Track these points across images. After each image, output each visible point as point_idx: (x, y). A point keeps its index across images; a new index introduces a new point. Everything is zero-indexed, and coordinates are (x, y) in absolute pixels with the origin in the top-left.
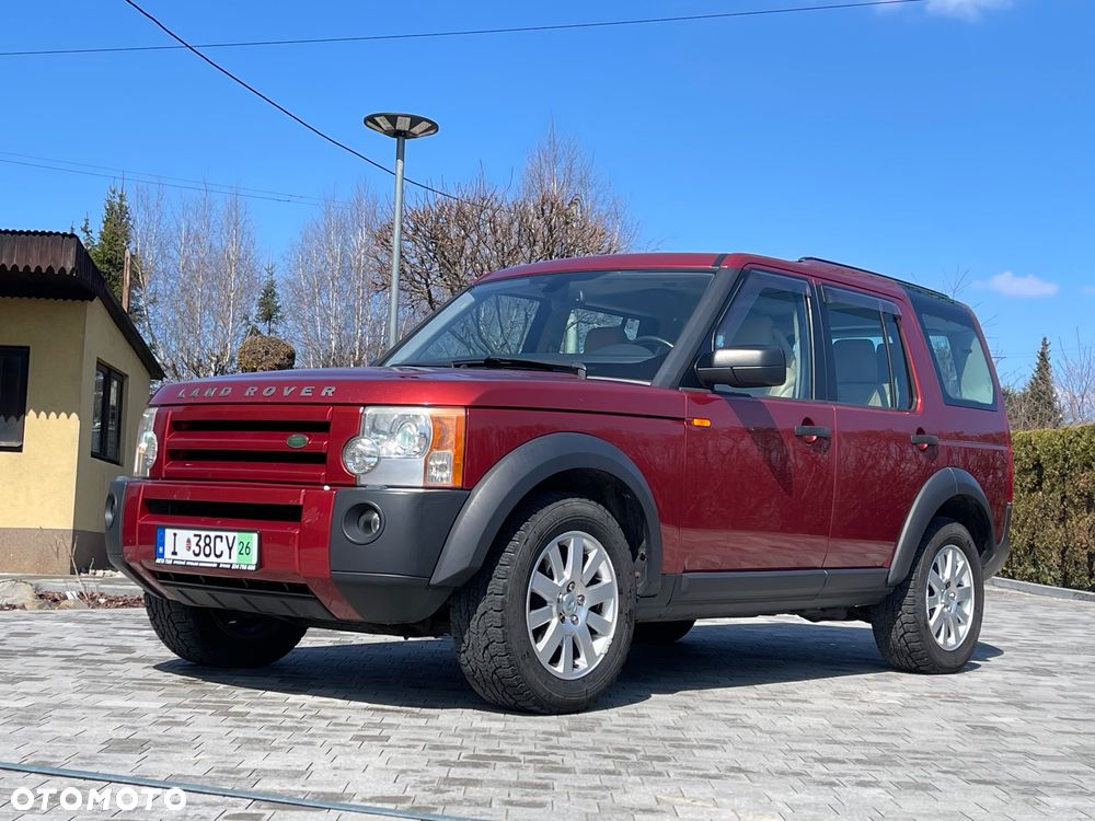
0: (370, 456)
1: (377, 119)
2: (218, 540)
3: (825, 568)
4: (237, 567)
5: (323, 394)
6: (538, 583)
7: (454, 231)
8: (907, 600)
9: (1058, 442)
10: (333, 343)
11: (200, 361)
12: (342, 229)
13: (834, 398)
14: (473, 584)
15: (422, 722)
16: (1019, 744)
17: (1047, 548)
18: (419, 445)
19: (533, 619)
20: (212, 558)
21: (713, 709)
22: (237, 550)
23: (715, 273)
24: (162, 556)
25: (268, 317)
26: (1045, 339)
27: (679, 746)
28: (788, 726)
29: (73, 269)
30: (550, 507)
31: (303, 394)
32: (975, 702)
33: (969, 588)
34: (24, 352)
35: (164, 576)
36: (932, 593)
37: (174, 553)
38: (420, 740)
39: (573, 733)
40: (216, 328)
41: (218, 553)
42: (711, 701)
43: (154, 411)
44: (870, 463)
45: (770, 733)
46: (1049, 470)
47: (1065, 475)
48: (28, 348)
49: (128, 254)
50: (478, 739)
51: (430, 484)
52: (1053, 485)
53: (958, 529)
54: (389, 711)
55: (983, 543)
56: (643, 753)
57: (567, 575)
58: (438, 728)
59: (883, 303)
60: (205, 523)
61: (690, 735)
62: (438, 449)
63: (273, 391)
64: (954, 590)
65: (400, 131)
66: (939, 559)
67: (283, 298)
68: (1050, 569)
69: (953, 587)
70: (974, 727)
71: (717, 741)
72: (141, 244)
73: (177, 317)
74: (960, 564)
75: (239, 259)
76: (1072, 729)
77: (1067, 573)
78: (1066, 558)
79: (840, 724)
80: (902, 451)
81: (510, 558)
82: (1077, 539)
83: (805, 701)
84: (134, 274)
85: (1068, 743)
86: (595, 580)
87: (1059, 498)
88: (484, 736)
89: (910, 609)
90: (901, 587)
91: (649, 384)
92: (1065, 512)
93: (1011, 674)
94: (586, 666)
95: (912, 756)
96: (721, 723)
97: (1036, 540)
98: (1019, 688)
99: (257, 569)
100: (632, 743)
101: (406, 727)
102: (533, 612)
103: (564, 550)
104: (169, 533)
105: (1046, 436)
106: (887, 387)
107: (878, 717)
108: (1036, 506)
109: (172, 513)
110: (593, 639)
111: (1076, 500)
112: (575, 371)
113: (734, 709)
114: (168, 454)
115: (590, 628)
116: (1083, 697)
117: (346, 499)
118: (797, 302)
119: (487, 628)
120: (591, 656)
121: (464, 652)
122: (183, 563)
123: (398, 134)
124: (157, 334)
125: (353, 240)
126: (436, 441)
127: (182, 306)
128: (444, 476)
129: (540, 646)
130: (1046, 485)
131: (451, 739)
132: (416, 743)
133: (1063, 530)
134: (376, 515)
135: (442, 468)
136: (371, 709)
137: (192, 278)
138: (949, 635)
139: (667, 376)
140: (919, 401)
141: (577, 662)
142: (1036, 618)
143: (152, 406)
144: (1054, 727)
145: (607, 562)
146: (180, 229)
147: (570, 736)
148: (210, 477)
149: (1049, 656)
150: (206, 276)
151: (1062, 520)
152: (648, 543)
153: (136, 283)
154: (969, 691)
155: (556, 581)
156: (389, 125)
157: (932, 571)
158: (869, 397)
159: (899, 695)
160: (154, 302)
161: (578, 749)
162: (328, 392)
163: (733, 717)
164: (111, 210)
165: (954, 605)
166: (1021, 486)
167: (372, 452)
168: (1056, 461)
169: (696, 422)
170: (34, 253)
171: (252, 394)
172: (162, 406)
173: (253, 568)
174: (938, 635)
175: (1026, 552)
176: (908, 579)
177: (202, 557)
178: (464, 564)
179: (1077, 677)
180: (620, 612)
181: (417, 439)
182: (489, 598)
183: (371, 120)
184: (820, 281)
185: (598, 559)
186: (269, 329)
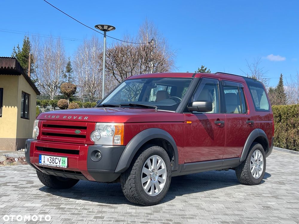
0: (98, 136)
1: (98, 26)
2: (56, 159)
3: (223, 159)
4: (62, 167)
5: (85, 119)
6: (145, 170)
7: (120, 55)
8: (245, 166)
9: (285, 109)
10: (87, 78)
11: (50, 83)
12: (89, 47)
13: (225, 112)
14: (127, 172)
15: (113, 210)
16: (277, 213)
17: (282, 138)
18: (111, 133)
19: (143, 180)
20: (55, 164)
21: (192, 202)
22: (61, 162)
23: (193, 79)
24: (41, 162)
25: (69, 71)
26: (281, 74)
27: (184, 218)
28: (213, 208)
29: (15, 67)
30: (148, 149)
31: (79, 118)
32: (264, 196)
33: (262, 161)
34: (2, 90)
35: (41, 167)
36: (252, 163)
37: (44, 162)
38: (112, 218)
39: (154, 213)
40: (54, 74)
41: (56, 163)
42: (192, 198)
43: (38, 121)
44: (234, 126)
45: (209, 211)
46: (283, 117)
47: (288, 118)
48: (3, 88)
49: (30, 54)
50: (128, 217)
51: (115, 144)
52: (284, 121)
53: (259, 145)
54: (104, 206)
55: (266, 148)
56: (173, 221)
57: (153, 167)
58: (117, 213)
59: (239, 84)
60: (53, 154)
61: (187, 213)
62: (117, 135)
63: (71, 117)
64: (258, 162)
65: (105, 29)
66: (254, 154)
67: (73, 66)
68: (283, 144)
69: (258, 161)
70: (264, 207)
71: (194, 215)
72: (33, 51)
73: (44, 71)
74: (260, 155)
75: (61, 56)
76: (290, 207)
77: (288, 145)
78: (288, 141)
79: (227, 207)
80: (243, 122)
81: (137, 164)
82: (290, 136)
83: (218, 198)
84: (32, 60)
85: (290, 213)
86: (160, 168)
87: (286, 124)
88: (130, 215)
89: (246, 168)
90: (244, 162)
91: (174, 112)
92: (287, 128)
93: (273, 185)
94: (158, 192)
95: (247, 219)
96: (195, 208)
97: (279, 136)
98: (275, 190)
99: (67, 168)
100: (171, 217)
101: (109, 213)
102: (143, 178)
103: (151, 161)
104: (43, 156)
105: (282, 107)
106: (240, 106)
107: (238, 203)
108: (279, 127)
109: (43, 151)
110: (160, 184)
111: (290, 125)
112: (154, 108)
113: (199, 202)
114: (42, 133)
115: (159, 181)
116: (293, 193)
117: (91, 149)
118: (215, 86)
119: (130, 184)
120: (159, 189)
121: (124, 190)
122: (47, 165)
123: (105, 31)
124: (38, 76)
125: (92, 50)
126: (116, 133)
127: (45, 68)
128: (119, 142)
129: (145, 188)
130: (282, 121)
131: (121, 217)
132: (111, 219)
133: (287, 133)
134: (100, 153)
135: (118, 140)
136: (99, 205)
137: (48, 60)
138: (257, 174)
139: (179, 110)
140: (249, 111)
141: (155, 191)
142: (280, 162)
143: (37, 119)
144: (285, 206)
145: (164, 163)
146: (44, 47)
147: (153, 215)
148: (54, 140)
149: (284, 177)
150: (51, 60)
151: (287, 130)
152: (175, 157)
154: (262, 192)
155: (149, 169)
156: (102, 28)
157: (252, 157)
158: (235, 109)
159: (243, 194)
160: (37, 67)
161: (156, 220)
162: (86, 118)
163: (198, 205)
164: (25, 42)
165: (258, 166)
166: (275, 121)
167: (98, 135)
168: (285, 114)
169: (188, 122)
170: (4, 63)
171: (65, 118)
172: (40, 120)
173: (66, 167)
174: (253, 175)
175: (276, 139)
176: (246, 160)
177: (52, 164)
178: (125, 167)
179: (291, 185)
180: (167, 176)
181: (111, 132)
182: (131, 175)
183: (97, 26)
184: (221, 79)
185: (161, 162)
186: (69, 75)
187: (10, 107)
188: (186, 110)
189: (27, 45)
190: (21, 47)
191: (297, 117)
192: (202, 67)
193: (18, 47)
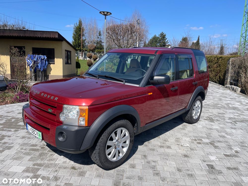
2: (35, 131)
3: (175, 112)
6: (109, 143)
11: (92, 41)
22: (38, 135)
25: (100, 35)
29: (58, 37)
33: (200, 107)
34: (53, 49)
37: (29, 130)
41: (35, 134)
49: (82, 27)
51: (80, 125)
53: (199, 97)
57: (117, 138)
59: (189, 56)
64: (197, 108)
66: (195, 104)
67: (102, 33)
72: (84, 26)
74: (199, 103)
75: (96, 28)
86: (124, 136)
94: (122, 155)
102: (108, 150)
103: (116, 133)
104: (28, 125)
112: (123, 81)
115: (122, 147)
118: (172, 59)
120: (123, 152)
123: (105, 15)
124: (86, 38)
129: (110, 157)
138: (196, 116)
139: (143, 84)
141: (119, 155)
145: (127, 132)
152: (137, 123)
153: (83, 31)
155: (114, 141)
156: (103, 13)
160: (86, 33)
164: (79, 21)
165: (197, 111)
169: (149, 94)
170: (52, 35)
174: (194, 117)
176: (190, 109)
182: (96, 150)
183: (100, 12)
184: (177, 53)
185: (125, 132)
186: (100, 37)
187: (58, 59)
188: (148, 83)
189: (80, 23)
190: (78, 24)
191: (212, 63)
192: (162, 32)
193: (76, 24)
